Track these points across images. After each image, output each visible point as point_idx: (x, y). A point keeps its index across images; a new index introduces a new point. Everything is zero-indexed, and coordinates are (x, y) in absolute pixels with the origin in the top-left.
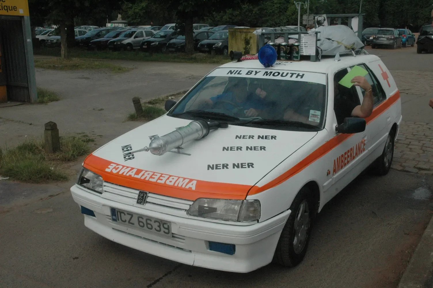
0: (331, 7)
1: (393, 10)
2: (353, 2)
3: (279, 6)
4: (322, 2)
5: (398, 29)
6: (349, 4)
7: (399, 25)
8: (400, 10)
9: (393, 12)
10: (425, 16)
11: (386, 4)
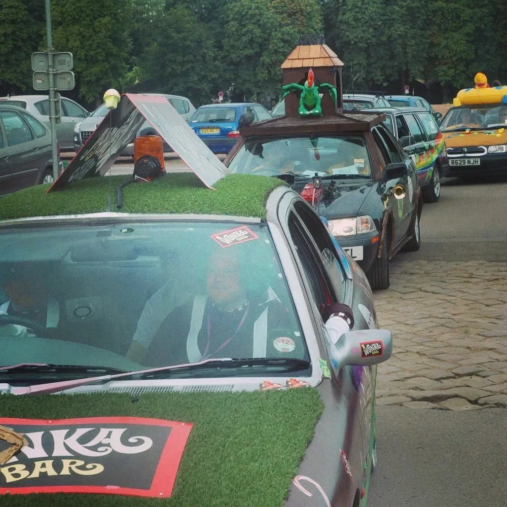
0: (178, 31)
1: (362, 37)
2: (243, 16)
3: (13, 33)
4: (149, 18)
5: (387, 97)
6: (232, 23)
7: (385, 84)
8: (384, 38)
9: (366, 46)
10: (455, 55)
11: (341, 22)
